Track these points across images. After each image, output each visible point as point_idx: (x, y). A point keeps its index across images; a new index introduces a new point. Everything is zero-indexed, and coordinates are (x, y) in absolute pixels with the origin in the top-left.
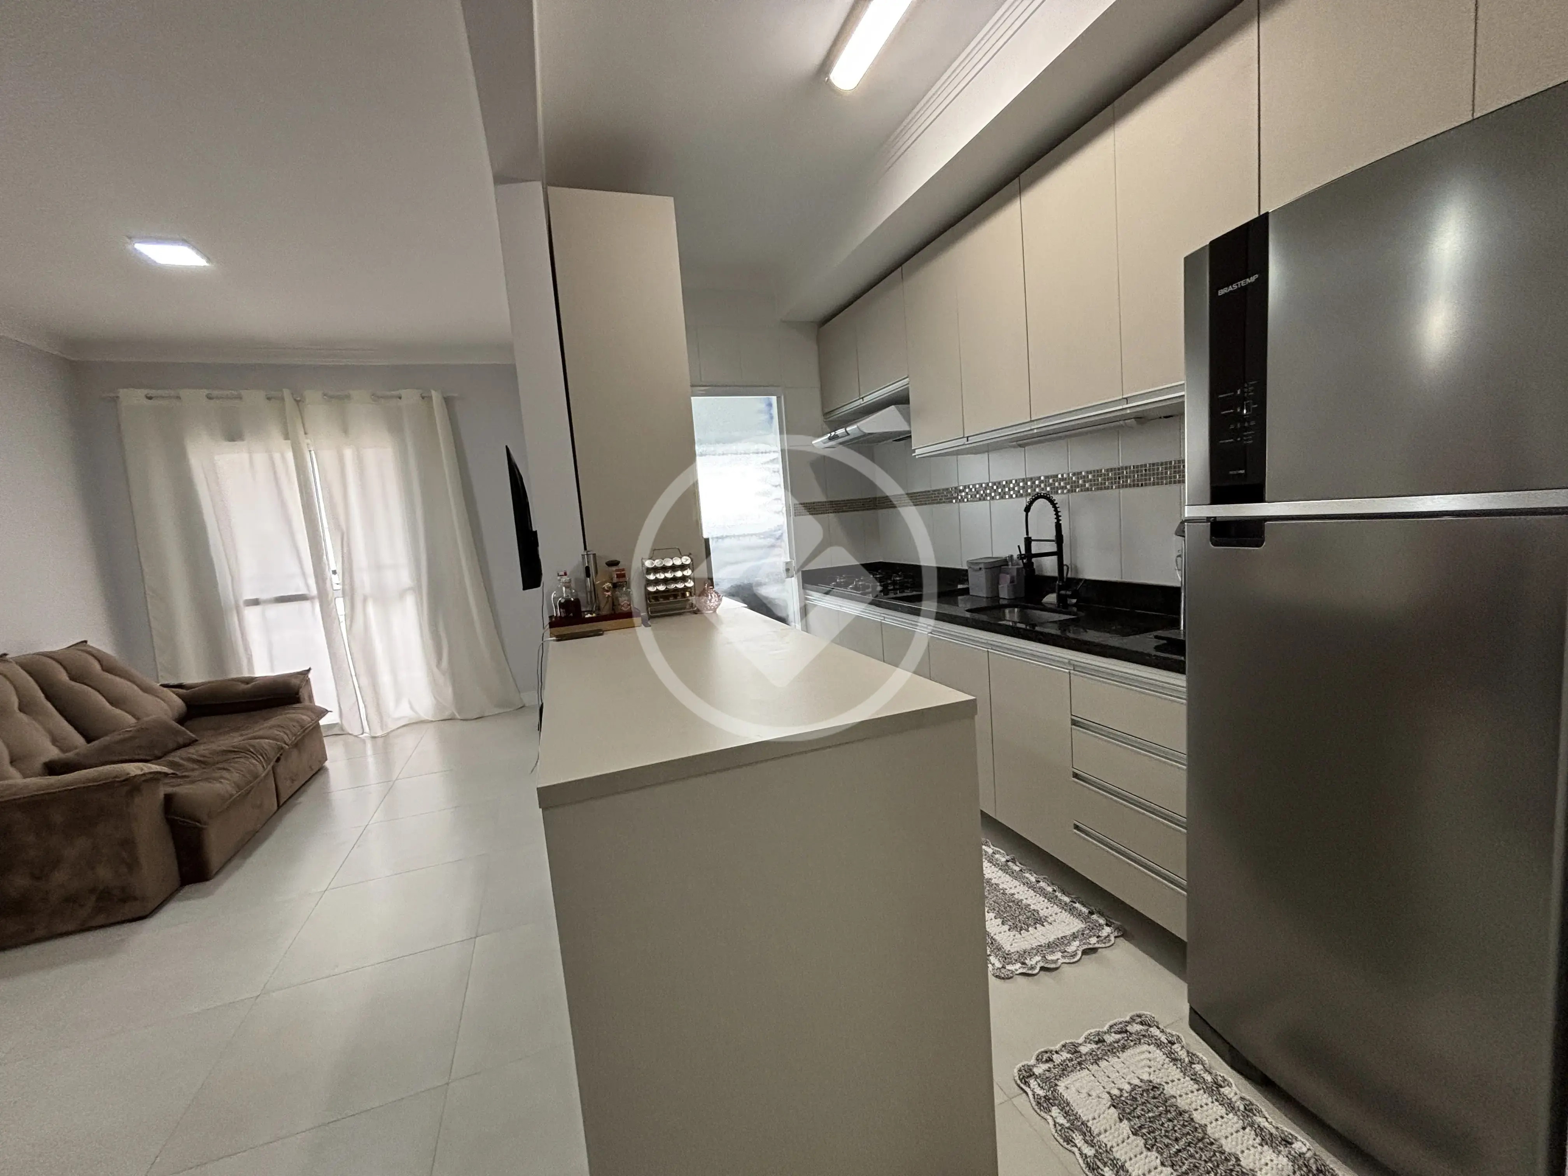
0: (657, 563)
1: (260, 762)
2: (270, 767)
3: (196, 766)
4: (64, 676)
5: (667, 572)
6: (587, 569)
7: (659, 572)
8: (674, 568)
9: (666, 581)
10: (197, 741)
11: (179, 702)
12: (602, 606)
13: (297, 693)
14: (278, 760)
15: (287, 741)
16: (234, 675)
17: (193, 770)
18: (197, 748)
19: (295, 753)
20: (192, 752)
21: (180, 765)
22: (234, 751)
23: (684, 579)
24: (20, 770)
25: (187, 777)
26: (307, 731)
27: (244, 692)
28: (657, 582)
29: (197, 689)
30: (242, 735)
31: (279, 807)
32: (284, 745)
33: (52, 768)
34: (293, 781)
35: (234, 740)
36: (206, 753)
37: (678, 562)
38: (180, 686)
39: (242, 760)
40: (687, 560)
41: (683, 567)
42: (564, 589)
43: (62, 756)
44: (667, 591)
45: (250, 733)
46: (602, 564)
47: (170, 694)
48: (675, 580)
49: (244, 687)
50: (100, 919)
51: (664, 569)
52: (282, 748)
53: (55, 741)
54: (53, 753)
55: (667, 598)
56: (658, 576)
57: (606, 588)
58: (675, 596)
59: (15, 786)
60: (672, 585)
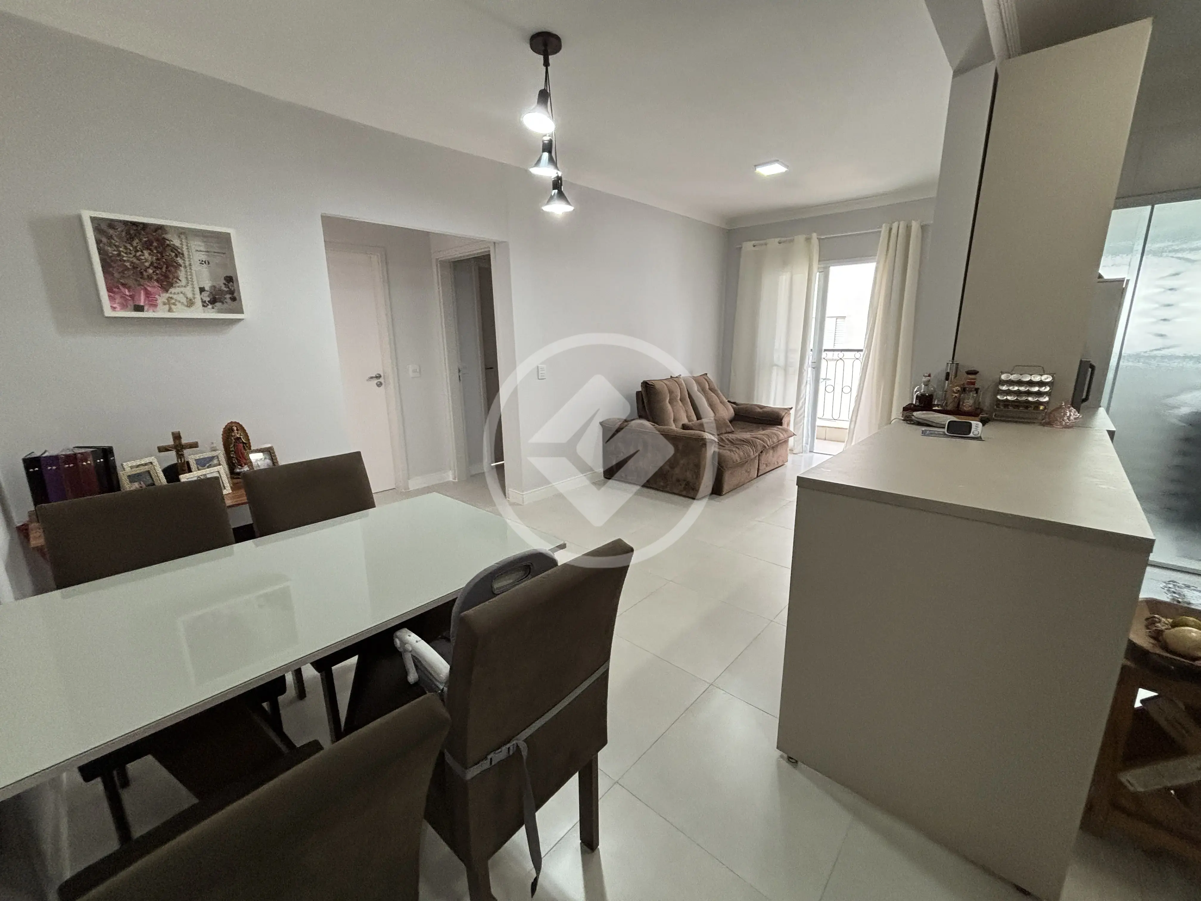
0: (1013, 377)
1: (753, 450)
2: (757, 454)
3: (729, 444)
4: (707, 387)
5: (1022, 386)
6: (948, 374)
7: (1014, 385)
8: (1031, 383)
9: (1018, 393)
10: (733, 432)
11: (732, 411)
12: (948, 403)
13: (781, 419)
14: (762, 452)
15: (768, 443)
16: (755, 403)
17: (728, 444)
18: (733, 435)
19: (771, 452)
20: (731, 436)
21: (724, 441)
22: (744, 441)
23: (1039, 394)
24: (676, 425)
25: (724, 447)
26: (780, 442)
27: (759, 413)
28: (1009, 393)
29: (742, 406)
30: (751, 435)
31: (758, 476)
32: (766, 445)
33: (684, 427)
34: (767, 466)
35: (747, 435)
36: (733, 438)
37: (1037, 378)
38: (734, 403)
39: (746, 446)
40: (1048, 378)
41: (1041, 384)
42: (923, 386)
43: (689, 423)
44: (1016, 401)
45: (754, 434)
46: (962, 371)
47: (730, 406)
48: (1029, 393)
49: (759, 410)
50: (684, 493)
51: (1020, 383)
52: (765, 447)
53: (687, 417)
54: (685, 421)
55: (1017, 407)
56: (1011, 388)
57: (955, 391)
58: (1027, 407)
59: (672, 429)
60: (1024, 398)
